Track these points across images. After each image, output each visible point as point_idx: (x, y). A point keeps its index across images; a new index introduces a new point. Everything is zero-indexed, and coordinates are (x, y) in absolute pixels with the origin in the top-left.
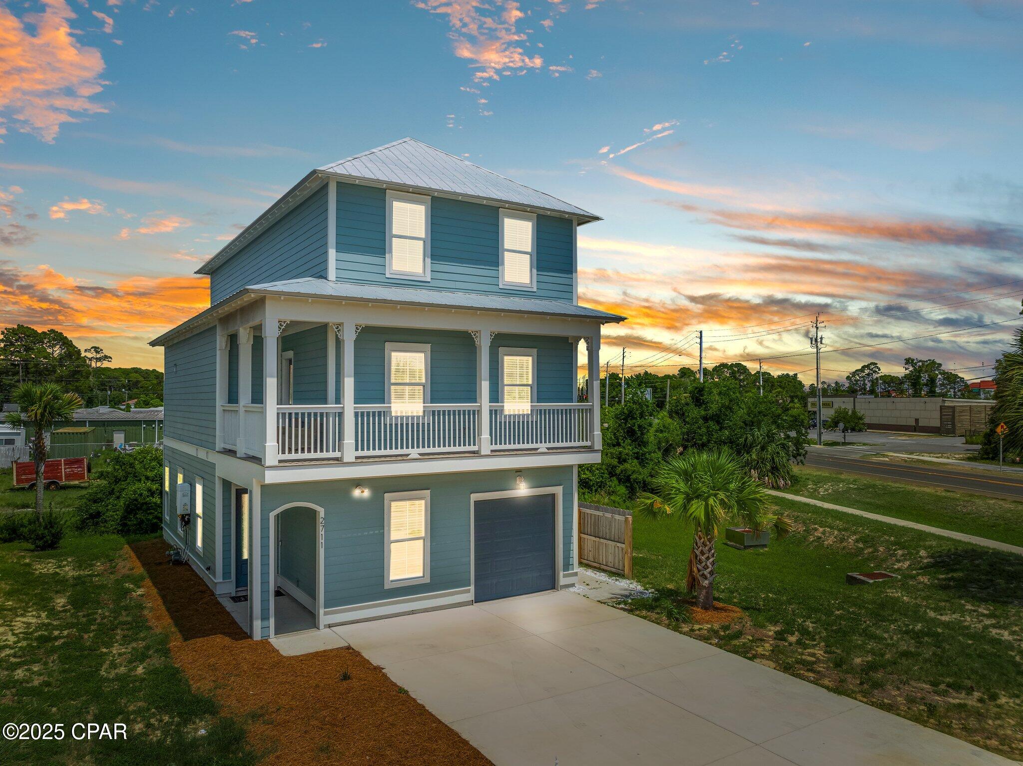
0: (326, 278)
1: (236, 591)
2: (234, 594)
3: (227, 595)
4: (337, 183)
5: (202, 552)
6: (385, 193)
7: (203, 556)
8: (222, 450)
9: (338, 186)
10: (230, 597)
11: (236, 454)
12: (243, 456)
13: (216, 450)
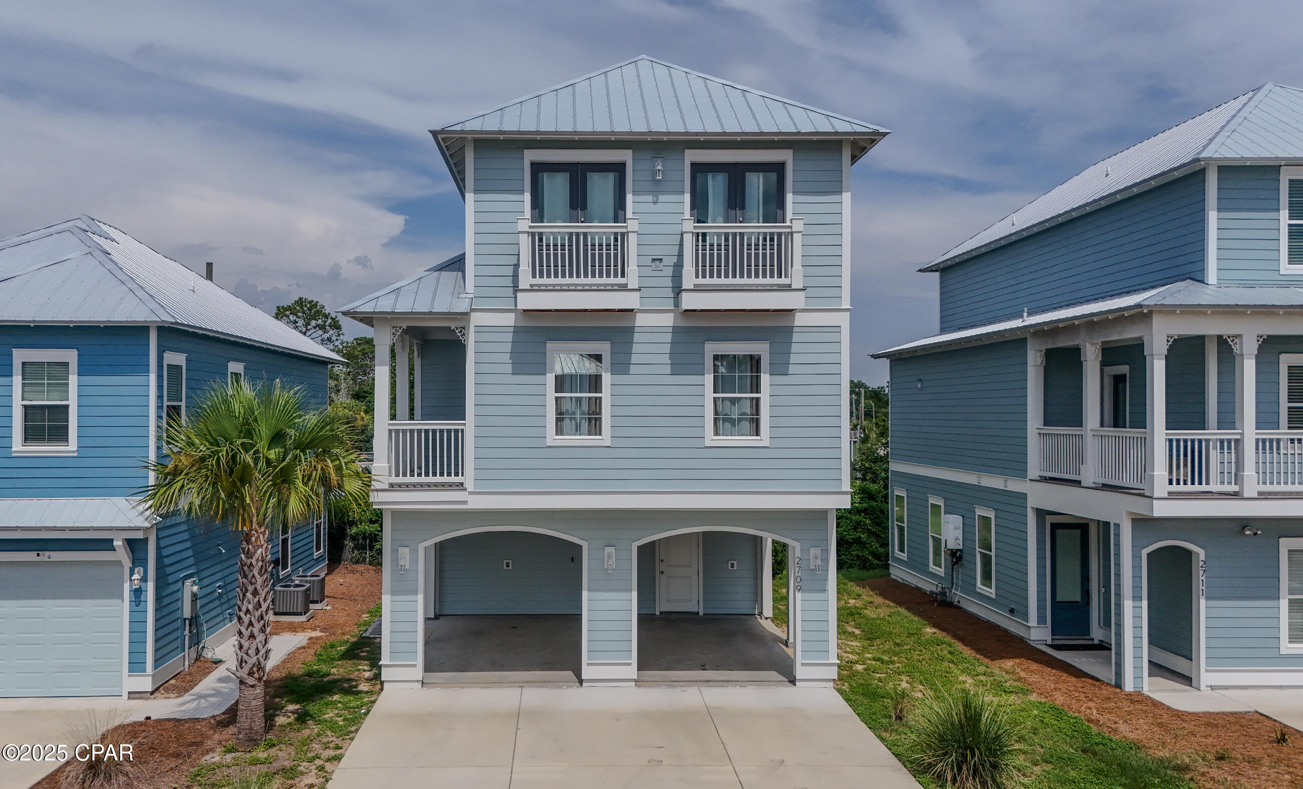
0: (1202, 282)
1: (1052, 639)
2: (1049, 642)
3: (1042, 642)
4: (1219, 167)
5: (991, 592)
6: (1279, 170)
7: (994, 596)
8: (1039, 478)
9: (1218, 171)
10: (1046, 645)
11: (1077, 483)
12: (1093, 486)
13: (1028, 478)
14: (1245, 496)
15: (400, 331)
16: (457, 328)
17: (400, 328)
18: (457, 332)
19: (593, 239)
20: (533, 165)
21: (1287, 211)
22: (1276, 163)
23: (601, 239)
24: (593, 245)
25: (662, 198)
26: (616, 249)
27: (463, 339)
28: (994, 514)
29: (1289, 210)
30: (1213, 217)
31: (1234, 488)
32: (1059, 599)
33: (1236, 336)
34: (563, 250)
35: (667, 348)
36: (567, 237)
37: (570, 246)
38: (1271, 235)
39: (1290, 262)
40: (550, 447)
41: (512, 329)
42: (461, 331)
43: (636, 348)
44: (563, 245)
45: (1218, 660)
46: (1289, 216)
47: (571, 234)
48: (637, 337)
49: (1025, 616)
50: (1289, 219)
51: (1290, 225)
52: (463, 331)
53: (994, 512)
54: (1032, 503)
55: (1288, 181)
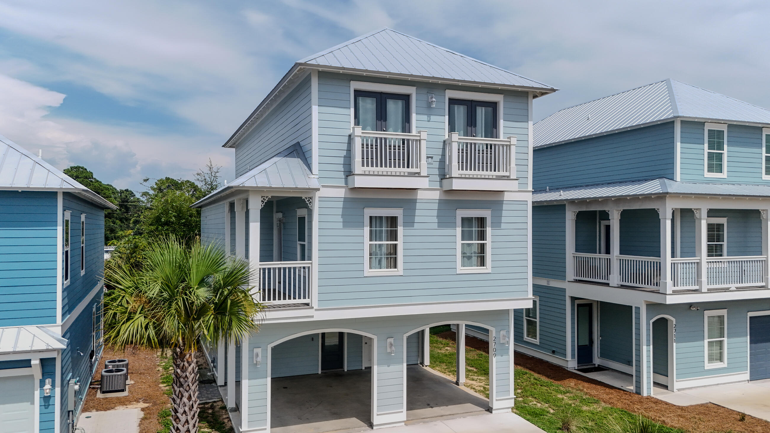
0: (672, 179)
1: (578, 366)
2: (576, 368)
3: (573, 368)
4: (681, 121)
5: (537, 341)
6: (704, 125)
7: (539, 344)
8: (573, 281)
9: (681, 123)
10: (575, 369)
11: (607, 285)
12: (616, 286)
13: (567, 280)
14: (703, 291)
15: (267, 199)
16: (306, 198)
17: (267, 197)
18: (306, 200)
19: (390, 142)
20: (356, 91)
21: (707, 144)
22: (703, 121)
23: (395, 142)
24: (390, 146)
25: (433, 118)
26: (403, 150)
27: (310, 206)
28: (538, 299)
29: (708, 143)
30: (678, 145)
31: (697, 287)
32: (579, 345)
33: (697, 209)
34: (372, 148)
35: (435, 213)
36: (374, 140)
37: (376, 146)
38: (700, 157)
39: (709, 171)
40: (366, 277)
41: (342, 200)
42: (309, 200)
43: (417, 212)
44: (372, 145)
45: (682, 375)
46: (708, 148)
47: (377, 138)
48: (418, 206)
49: (565, 355)
50: (708, 150)
51: (708, 153)
52: (311, 200)
53: (539, 298)
54: (568, 294)
55: (707, 130)
